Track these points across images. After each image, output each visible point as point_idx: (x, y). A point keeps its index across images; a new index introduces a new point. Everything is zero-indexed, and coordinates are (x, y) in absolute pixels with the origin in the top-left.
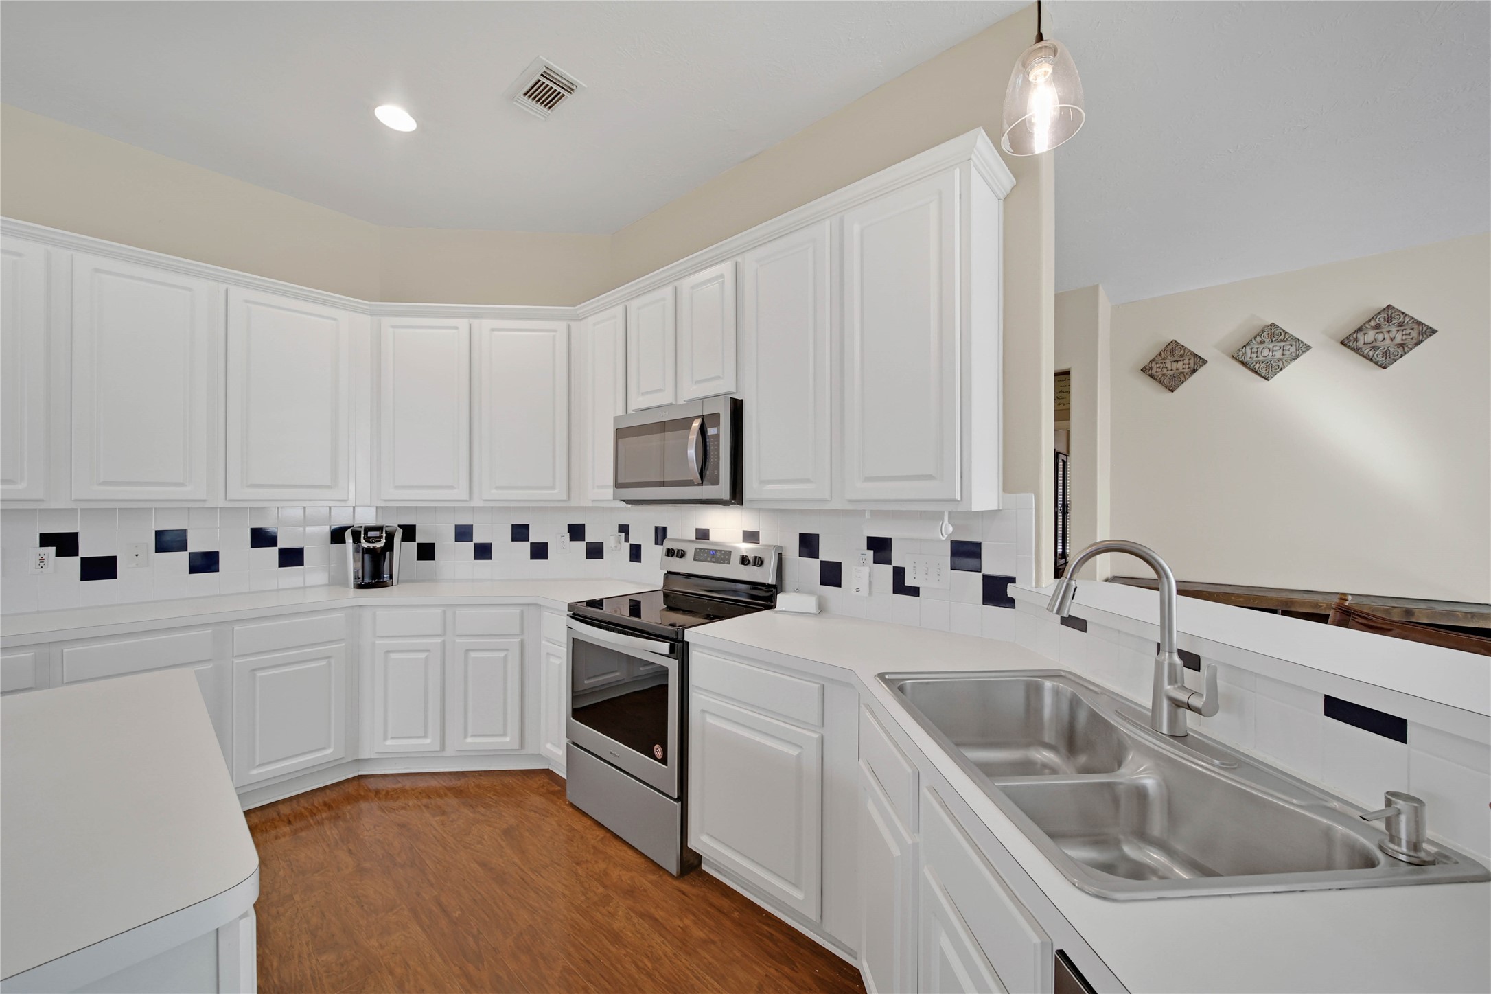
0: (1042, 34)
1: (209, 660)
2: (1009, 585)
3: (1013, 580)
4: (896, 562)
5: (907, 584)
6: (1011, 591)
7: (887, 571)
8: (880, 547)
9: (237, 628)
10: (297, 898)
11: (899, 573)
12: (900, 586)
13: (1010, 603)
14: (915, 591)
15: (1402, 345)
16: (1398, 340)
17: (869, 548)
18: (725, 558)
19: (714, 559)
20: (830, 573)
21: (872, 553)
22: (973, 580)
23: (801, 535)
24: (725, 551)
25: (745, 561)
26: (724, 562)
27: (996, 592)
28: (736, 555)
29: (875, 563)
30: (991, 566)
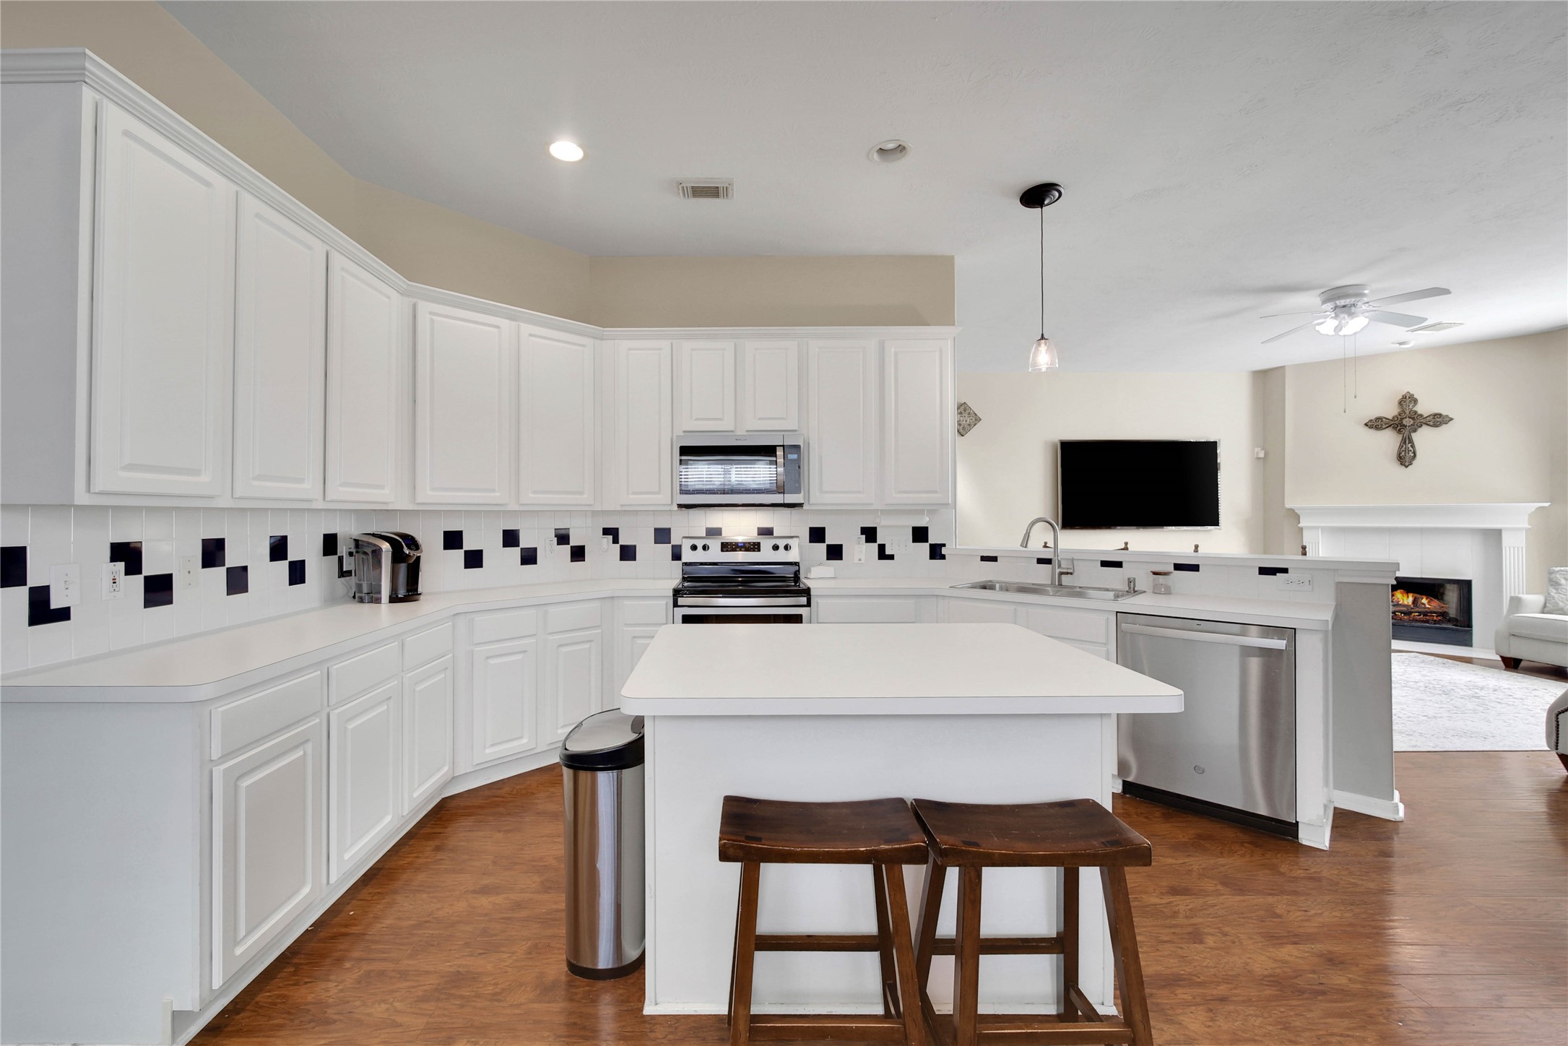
2: (943, 548)
3: (944, 545)
4: (880, 541)
5: (887, 553)
6: (944, 551)
7: (874, 546)
8: (870, 534)
11: (882, 548)
12: (883, 555)
13: (943, 557)
14: (891, 557)
15: (969, 425)
16: (968, 422)
17: (862, 534)
18: (755, 547)
19: (743, 549)
20: (835, 552)
21: (864, 536)
22: (925, 547)
23: (810, 528)
24: (754, 543)
25: (776, 548)
26: (754, 551)
27: (936, 552)
28: (766, 544)
29: (866, 542)
30: (933, 539)
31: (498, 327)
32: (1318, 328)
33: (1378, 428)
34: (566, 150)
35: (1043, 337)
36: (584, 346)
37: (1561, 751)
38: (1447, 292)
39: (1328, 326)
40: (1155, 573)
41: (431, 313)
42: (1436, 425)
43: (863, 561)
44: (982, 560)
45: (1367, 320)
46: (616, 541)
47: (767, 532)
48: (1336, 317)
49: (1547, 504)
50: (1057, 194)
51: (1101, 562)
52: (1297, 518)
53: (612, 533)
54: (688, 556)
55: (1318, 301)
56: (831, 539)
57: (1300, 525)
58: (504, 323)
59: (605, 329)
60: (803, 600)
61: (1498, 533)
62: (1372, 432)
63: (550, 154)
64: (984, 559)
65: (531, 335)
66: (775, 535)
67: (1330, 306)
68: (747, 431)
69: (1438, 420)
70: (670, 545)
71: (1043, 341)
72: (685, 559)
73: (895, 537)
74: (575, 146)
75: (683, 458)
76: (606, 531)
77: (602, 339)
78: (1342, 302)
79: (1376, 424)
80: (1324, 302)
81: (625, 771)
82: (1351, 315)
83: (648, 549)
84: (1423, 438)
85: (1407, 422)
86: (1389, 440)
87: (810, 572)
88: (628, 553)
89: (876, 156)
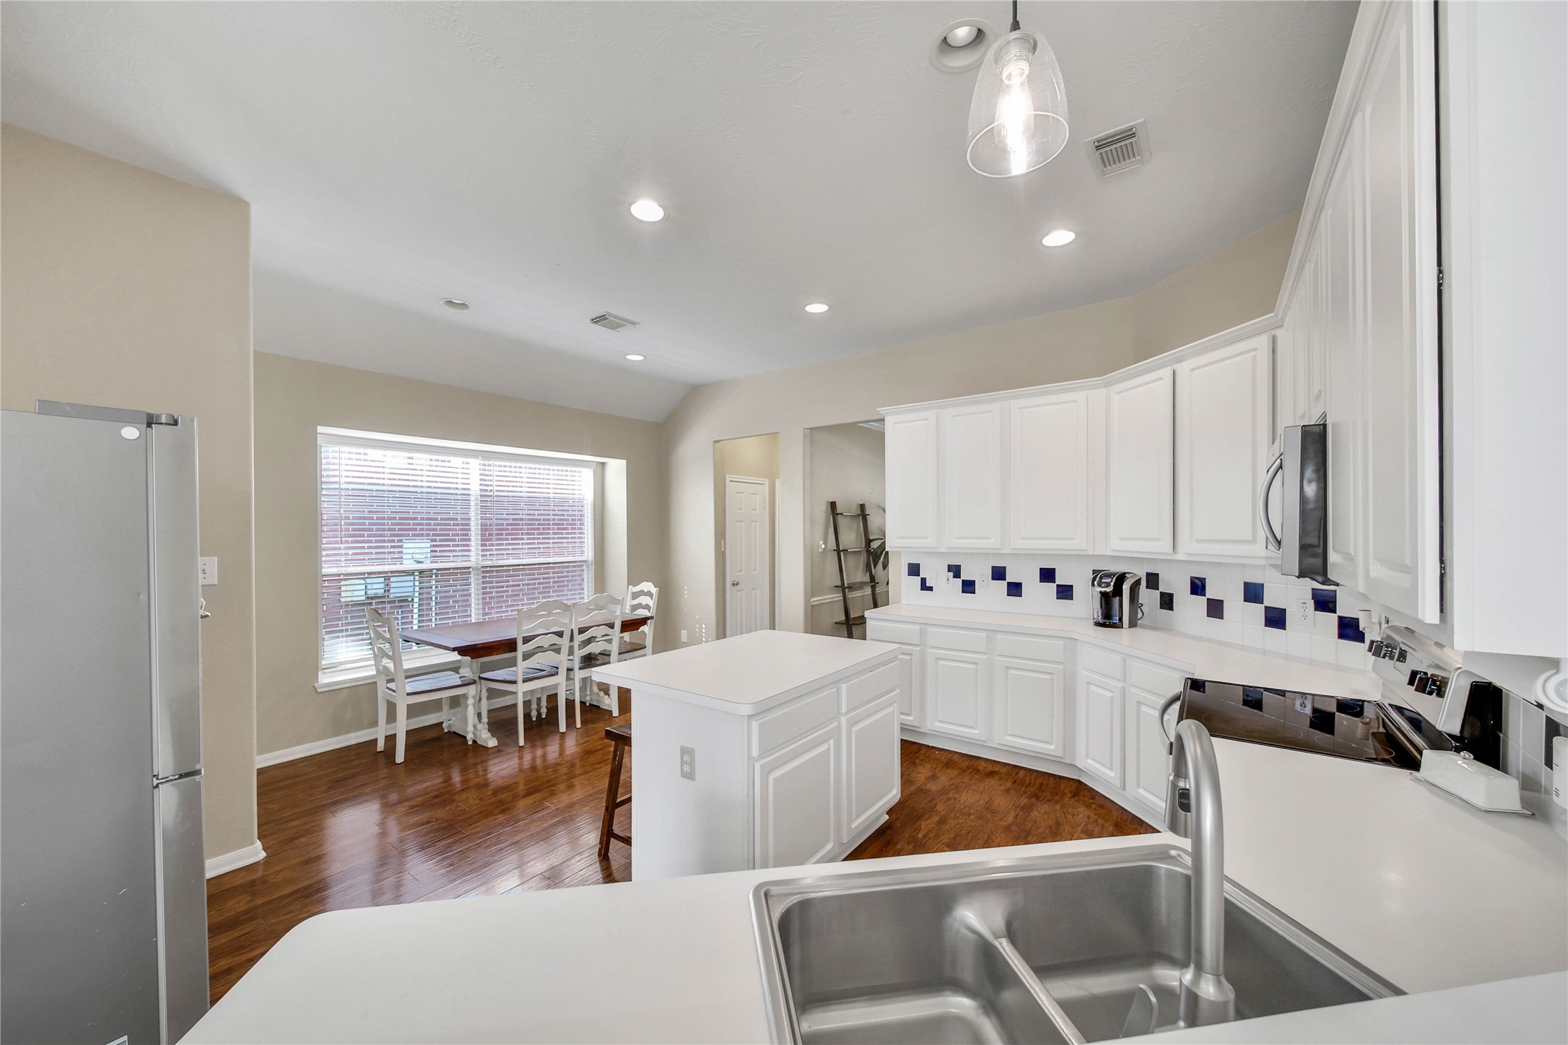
0: (1018, 22)
1: (985, 653)
9: (999, 636)
10: (972, 817)
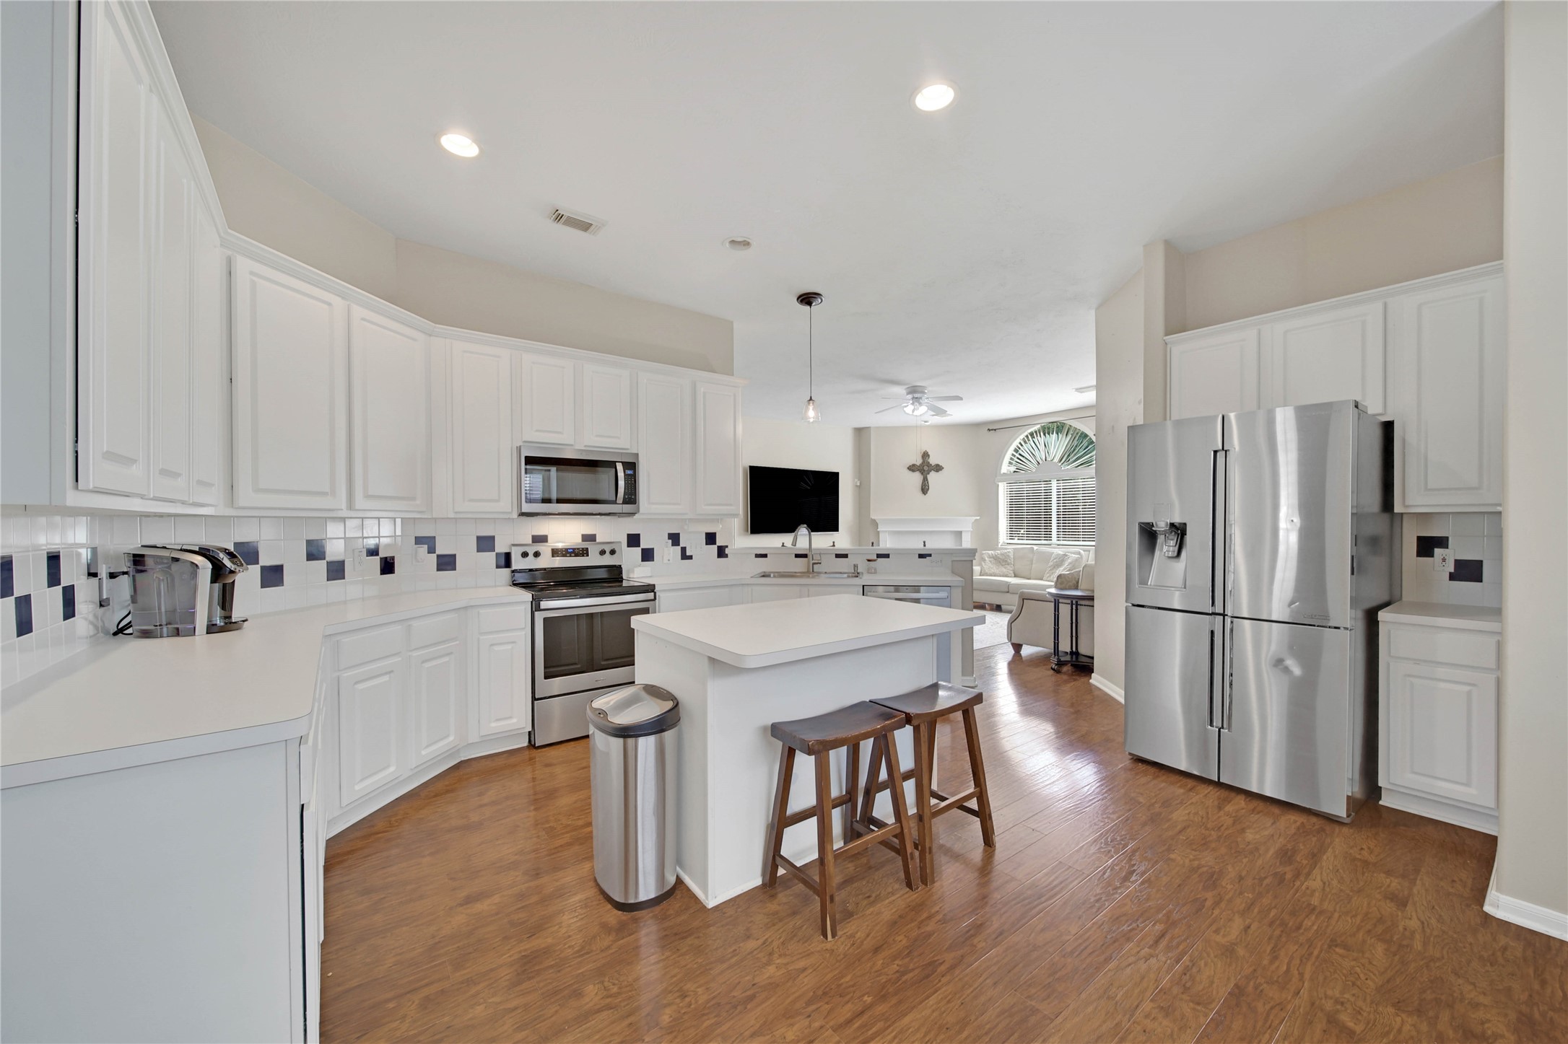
2: (725, 549)
3: (727, 547)
4: (682, 544)
5: (687, 554)
6: (728, 551)
7: (678, 549)
8: (675, 538)
11: (684, 550)
12: (685, 556)
13: (726, 556)
14: (690, 557)
17: (669, 539)
18: (583, 552)
19: (573, 555)
20: (648, 555)
21: (671, 541)
22: (714, 548)
23: (628, 535)
24: (583, 549)
25: (603, 553)
26: (583, 556)
27: (722, 552)
28: (593, 550)
29: (672, 545)
30: (720, 542)
31: (329, 304)
32: (905, 409)
33: (913, 471)
34: (459, 144)
35: (811, 399)
36: (414, 340)
37: (1013, 641)
38: (961, 399)
39: (909, 409)
40: (869, 560)
41: (252, 273)
42: (937, 471)
43: (671, 561)
44: (756, 557)
45: (927, 408)
46: (432, 550)
47: (590, 538)
48: (913, 404)
49: (978, 518)
50: (820, 301)
51: (836, 554)
52: (877, 525)
53: (428, 542)
54: (518, 563)
55: (904, 392)
56: (644, 544)
57: (878, 530)
58: (336, 301)
59: (437, 325)
60: (651, 595)
61: (961, 532)
62: (911, 472)
63: (440, 144)
64: (758, 556)
65: (363, 319)
66: (597, 541)
67: (910, 396)
68: (585, 446)
69: (938, 468)
70: (494, 553)
71: (811, 402)
72: (514, 567)
73: (693, 541)
74: (470, 141)
75: (528, 467)
76: (419, 541)
77: (430, 335)
78: (916, 395)
79: (912, 468)
80: (908, 394)
81: (666, 734)
82: (920, 404)
83: (470, 559)
84: (932, 477)
85: (926, 468)
86: (917, 477)
87: (633, 572)
88: (446, 563)
89: (727, 245)
